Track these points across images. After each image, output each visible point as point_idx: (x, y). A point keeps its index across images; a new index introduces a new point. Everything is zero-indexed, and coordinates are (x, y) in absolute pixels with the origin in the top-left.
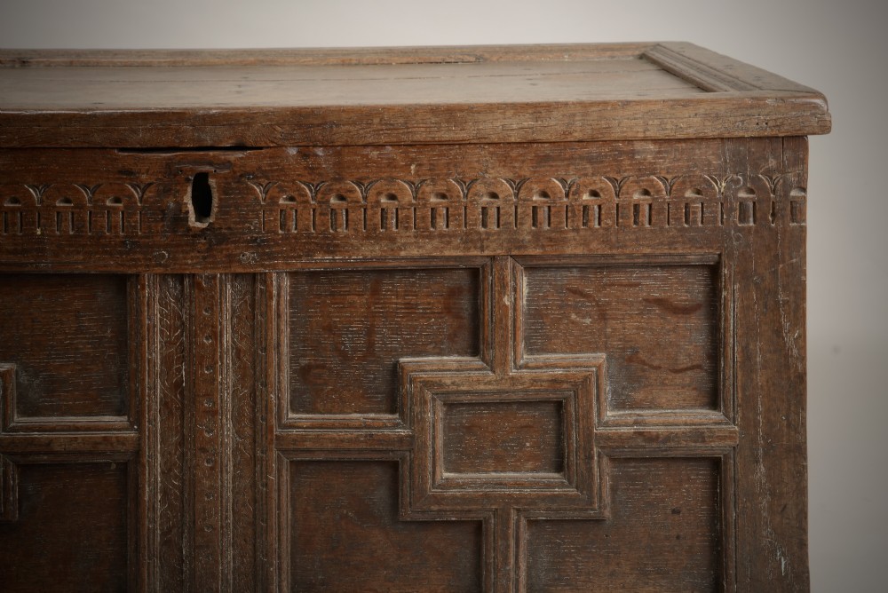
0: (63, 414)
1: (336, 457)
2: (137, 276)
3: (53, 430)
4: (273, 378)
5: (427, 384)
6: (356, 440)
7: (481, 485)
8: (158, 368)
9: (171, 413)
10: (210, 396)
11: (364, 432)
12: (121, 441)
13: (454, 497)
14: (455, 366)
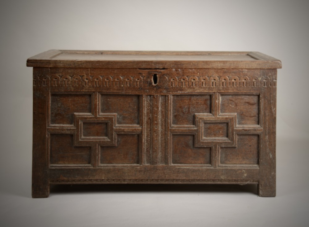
0: (126, 124)
1: (182, 134)
2: (142, 95)
3: (124, 127)
4: (169, 117)
5: (200, 119)
6: (186, 130)
7: (211, 140)
8: (146, 115)
9: (148, 124)
10: (156, 120)
11: (187, 128)
12: (138, 130)
13: (206, 142)
14: (206, 115)
